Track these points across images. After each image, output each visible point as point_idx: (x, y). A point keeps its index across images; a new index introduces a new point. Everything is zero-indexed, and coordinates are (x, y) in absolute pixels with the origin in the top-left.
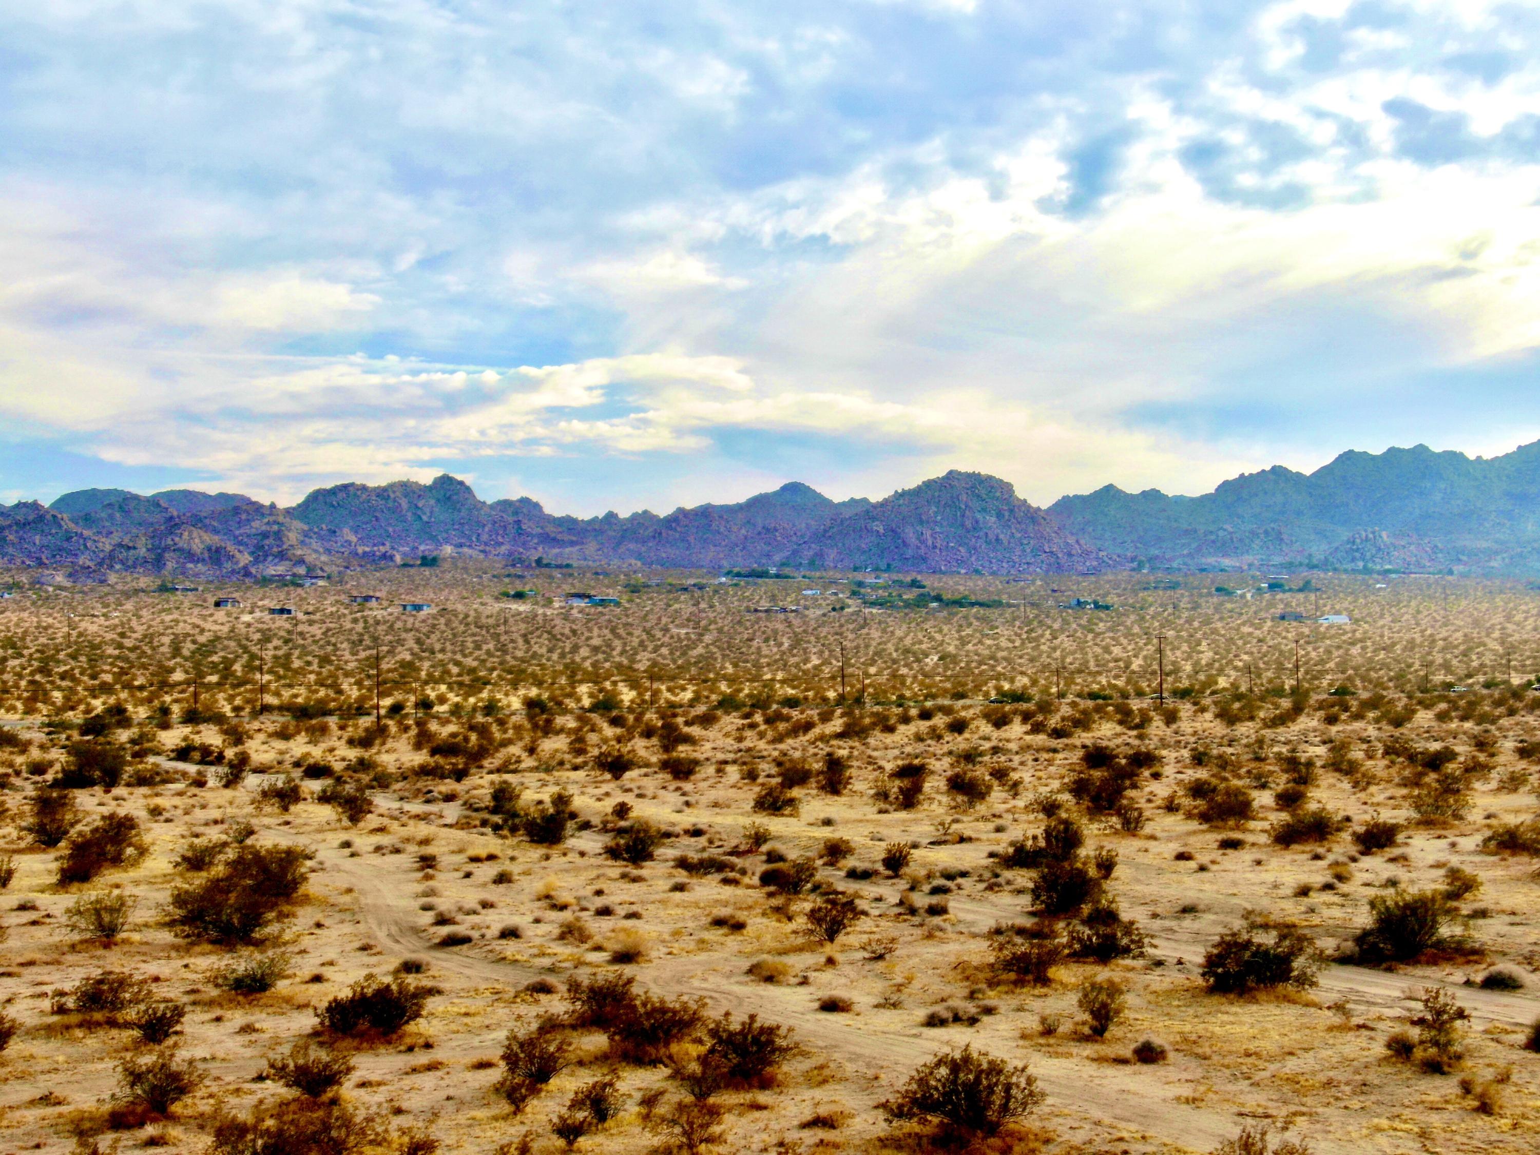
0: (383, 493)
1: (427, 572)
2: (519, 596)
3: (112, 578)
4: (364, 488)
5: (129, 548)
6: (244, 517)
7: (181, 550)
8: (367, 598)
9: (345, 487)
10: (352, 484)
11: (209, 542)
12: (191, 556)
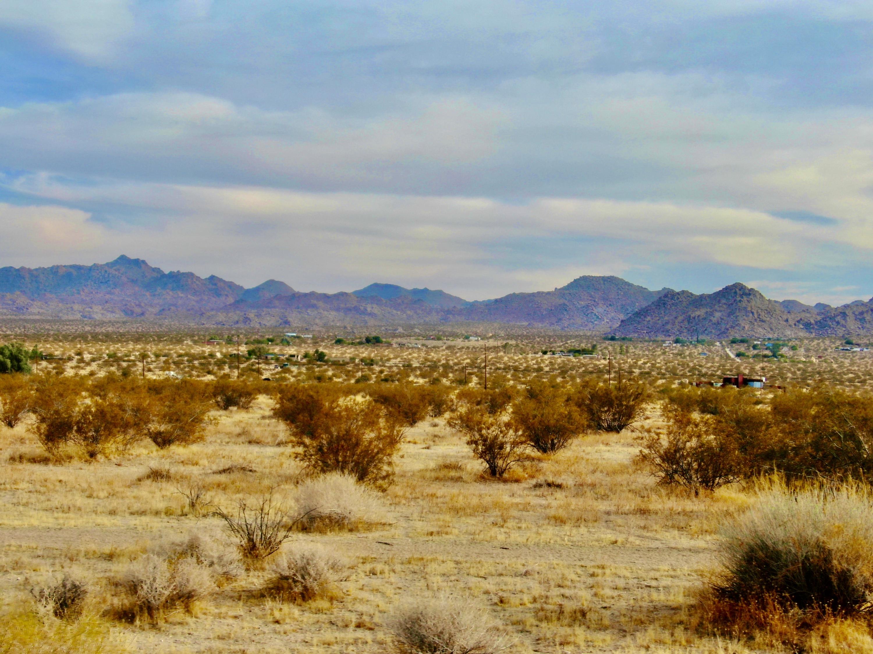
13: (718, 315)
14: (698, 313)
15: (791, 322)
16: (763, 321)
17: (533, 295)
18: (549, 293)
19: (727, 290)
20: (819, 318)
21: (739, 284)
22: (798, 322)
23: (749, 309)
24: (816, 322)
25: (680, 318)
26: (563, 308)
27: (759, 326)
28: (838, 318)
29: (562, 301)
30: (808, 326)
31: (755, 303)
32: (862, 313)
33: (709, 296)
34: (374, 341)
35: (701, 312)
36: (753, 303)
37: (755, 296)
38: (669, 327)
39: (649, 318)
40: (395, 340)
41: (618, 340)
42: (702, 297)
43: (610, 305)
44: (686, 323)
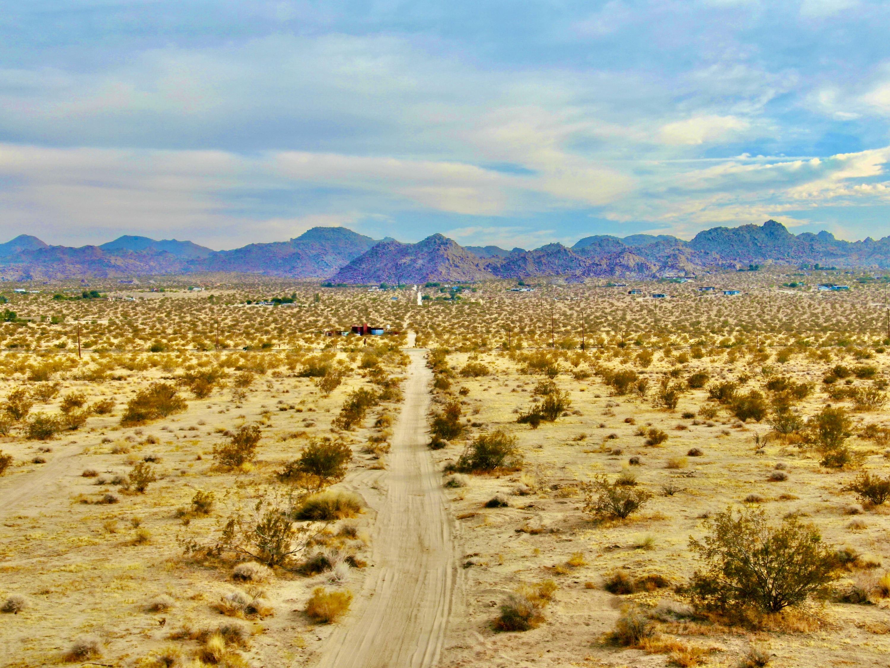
0: (736, 231)
1: (750, 273)
2: (793, 286)
3: (587, 280)
4: (726, 229)
5: (597, 265)
6: (661, 247)
7: (623, 265)
8: (707, 289)
9: (716, 229)
10: (720, 228)
11: (637, 261)
12: (628, 268)
13: (420, 262)
14: (404, 261)
15: (481, 267)
16: (457, 266)
17: (270, 245)
18: (284, 243)
19: (428, 241)
20: (504, 262)
21: (438, 235)
22: (488, 266)
23: (445, 256)
24: (502, 266)
25: (390, 265)
26: (297, 256)
27: (455, 271)
28: (520, 263)
29: (297, 250)
30: (495, 270)
31: (451, 252)
32: (539, 257)
33: (414, 246)
34: (91, 296)
35: (406, 260)
36: (449, 252)
37: (451, 244)
38: (379, 273)
39: (364, 266)
40: (112, 294)
41: (334, 286)
42: (408, 246)
43: (339, 254)
44: (394, 269)
